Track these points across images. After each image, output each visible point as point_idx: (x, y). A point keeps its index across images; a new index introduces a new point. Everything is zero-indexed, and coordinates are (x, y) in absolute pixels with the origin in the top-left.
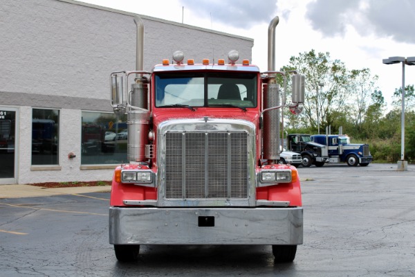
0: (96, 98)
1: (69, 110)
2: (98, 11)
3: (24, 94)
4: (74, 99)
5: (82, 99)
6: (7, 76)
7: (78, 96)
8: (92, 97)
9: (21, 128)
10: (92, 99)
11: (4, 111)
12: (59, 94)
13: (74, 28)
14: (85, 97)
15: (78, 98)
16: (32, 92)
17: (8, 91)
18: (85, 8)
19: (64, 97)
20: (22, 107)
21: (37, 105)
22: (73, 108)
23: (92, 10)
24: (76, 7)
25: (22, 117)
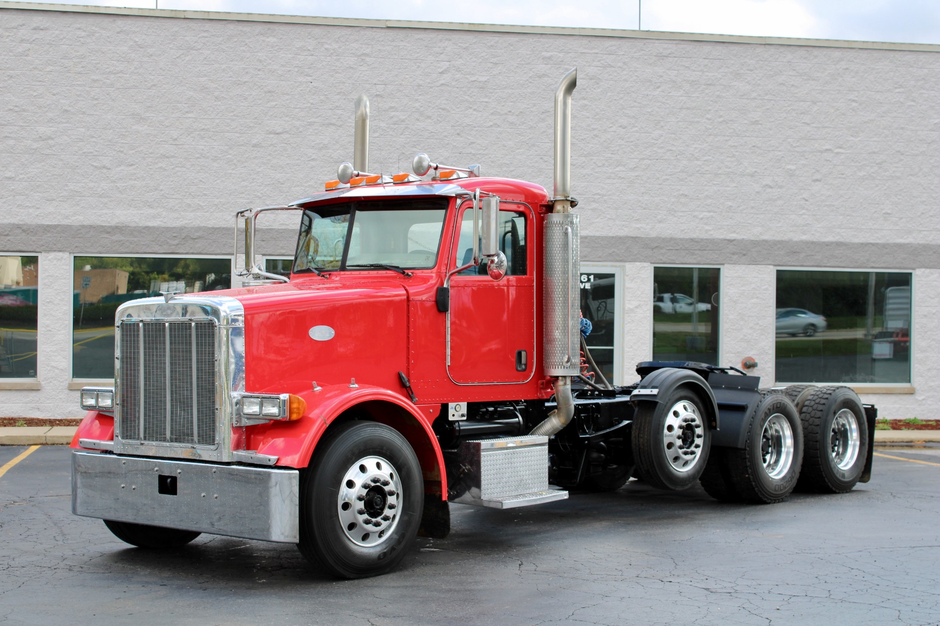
0: (814, 239)
1: (744, 267)
2: (816, 52)
3: (635, 239)
4: (755, 243)
5: (776, 243)
6: (594, 205)
7: (766, 237)
8: (804, 238)
9: (628, 306)
10: (802, 241)
11: (589, 275)
12: (719, 235)
13: (754, 95)
14: (786, 238)
15: (766, 241)
16: (653, 234)
17: (597, 234)
18: (782, 49)
19: (731, 241)
20: (628, 266)
21: (664, 260)
22: (754, 262)
23: (802, 52)
24: (760, 50)
25: (628, 285)
